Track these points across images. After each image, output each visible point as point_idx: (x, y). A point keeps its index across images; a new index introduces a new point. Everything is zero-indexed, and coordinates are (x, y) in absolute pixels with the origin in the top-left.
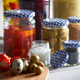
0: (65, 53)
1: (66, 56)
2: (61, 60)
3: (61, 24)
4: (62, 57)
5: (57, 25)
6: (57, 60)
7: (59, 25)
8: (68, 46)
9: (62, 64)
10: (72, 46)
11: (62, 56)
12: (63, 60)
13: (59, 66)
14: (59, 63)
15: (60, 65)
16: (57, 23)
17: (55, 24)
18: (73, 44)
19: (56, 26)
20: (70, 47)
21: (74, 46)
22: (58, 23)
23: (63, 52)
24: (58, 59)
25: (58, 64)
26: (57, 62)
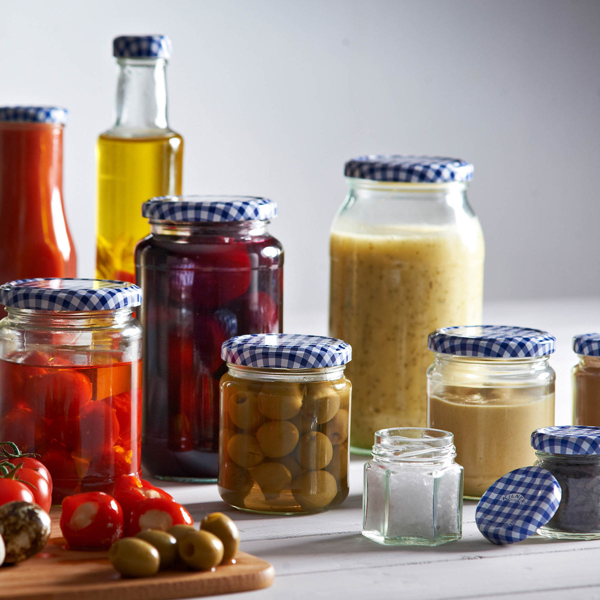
0: (546, 477)
1: (550, 489)
2: (525, 508)
3: (320, 358)
4: (533, 498)
5: (304, 362)
6: (507, 510)
7: (312, 360)
8: (558, 449)
9: (531, 527)
10: (577, 447)
11: (531, 492)
12: (535, 509)
13: (516, 535)
14: (519, 523)
15: (524, 531)
16: (300, 353)
17: (292, 357)
18: (583, 439)
19: (297, 366)
20: (569, 452)
21: (586, 446)
22: (308, 352)
23: (535, 475)
24: (515, 506)
25: (511, 528)
26: (508, 516)
